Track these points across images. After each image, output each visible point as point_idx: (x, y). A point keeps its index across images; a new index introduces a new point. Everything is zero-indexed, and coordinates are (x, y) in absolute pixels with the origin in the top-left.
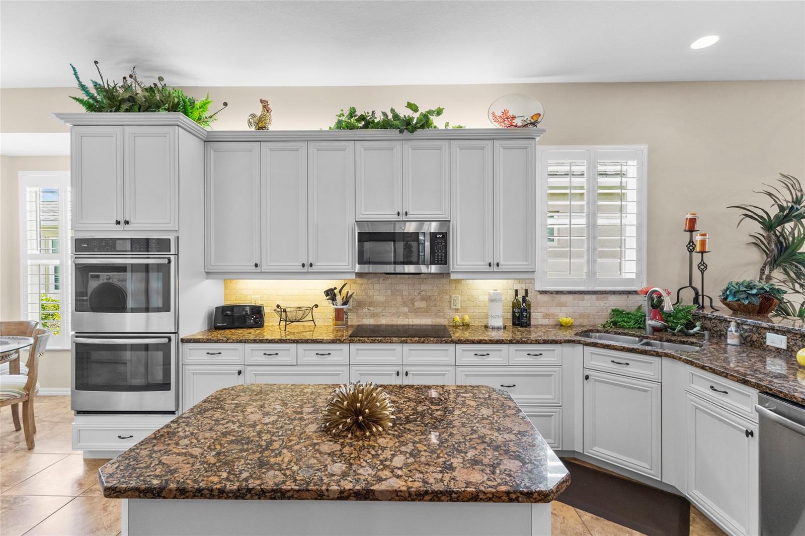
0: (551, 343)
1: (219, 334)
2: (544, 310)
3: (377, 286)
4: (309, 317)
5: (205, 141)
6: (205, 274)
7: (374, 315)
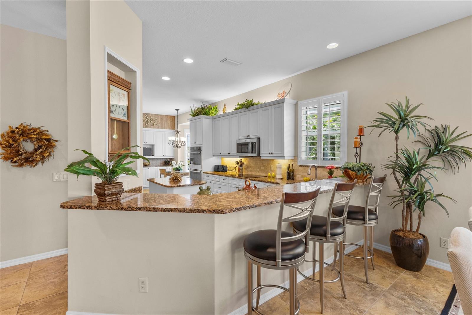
0: (272, 183)
1: (216, 173)
2: (301, 174)
3: (252, 161)
4: (235, 170)
5: (213, 119)
6: (213, 156)
7: (251, 171)
